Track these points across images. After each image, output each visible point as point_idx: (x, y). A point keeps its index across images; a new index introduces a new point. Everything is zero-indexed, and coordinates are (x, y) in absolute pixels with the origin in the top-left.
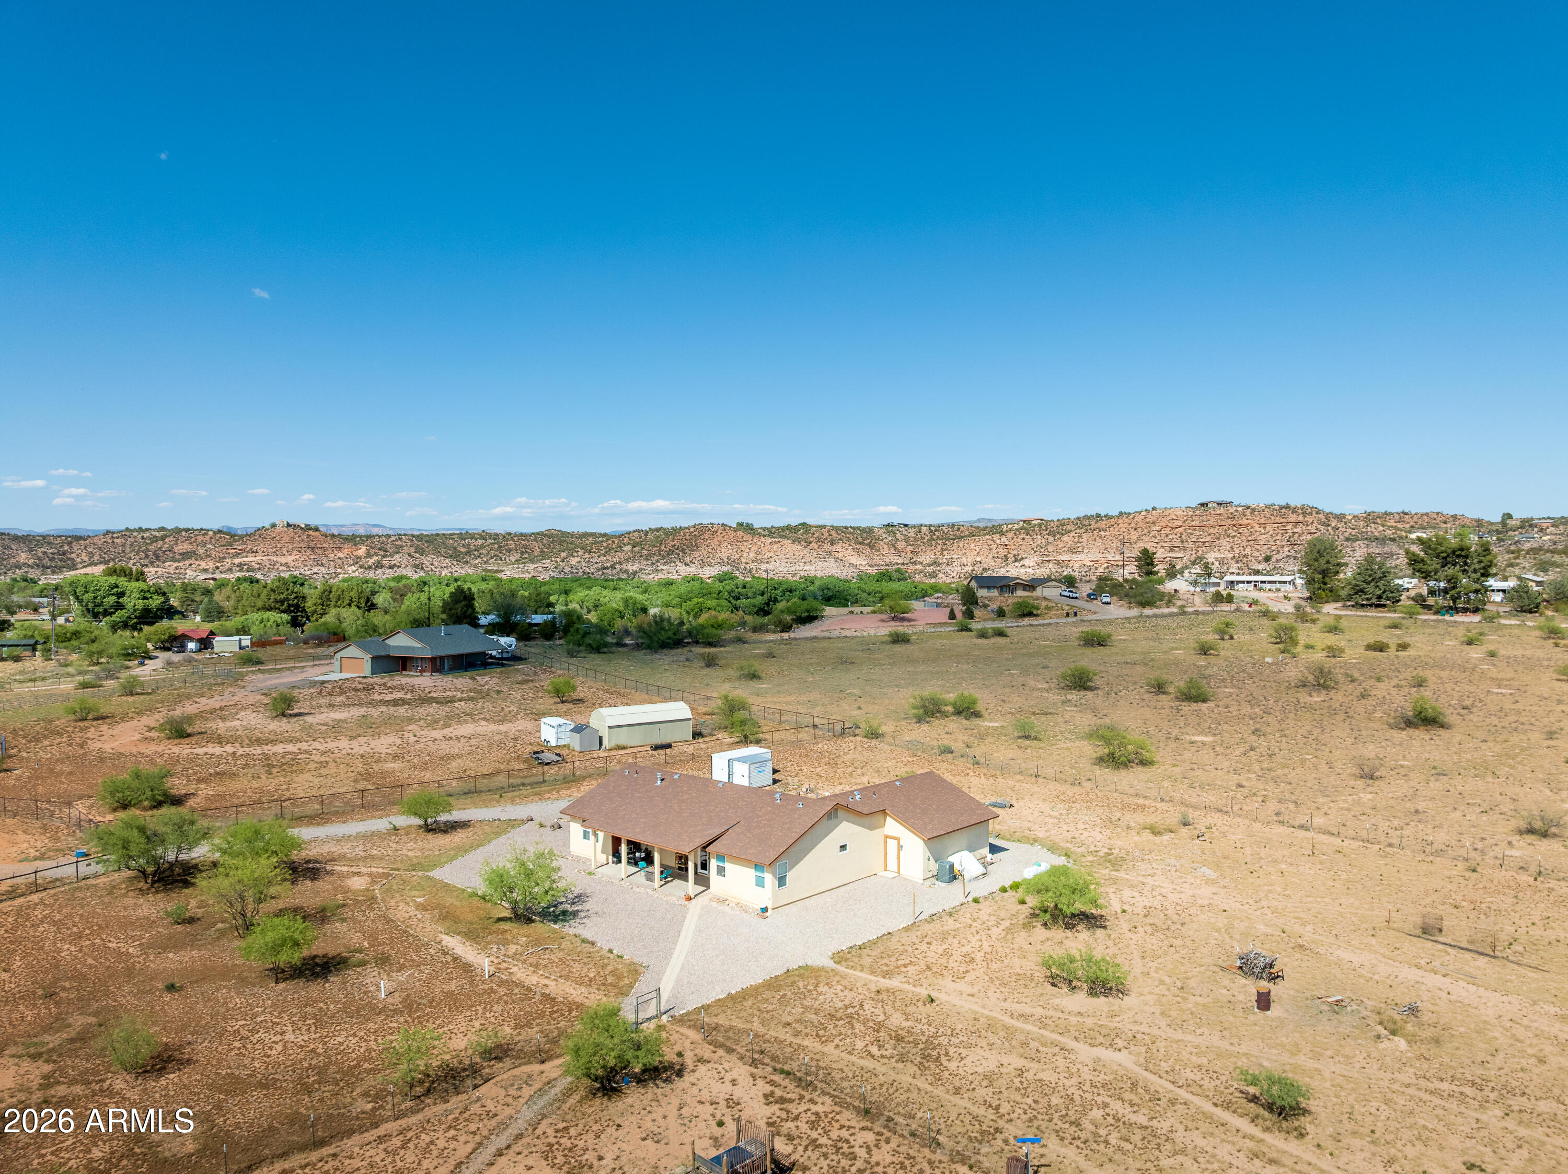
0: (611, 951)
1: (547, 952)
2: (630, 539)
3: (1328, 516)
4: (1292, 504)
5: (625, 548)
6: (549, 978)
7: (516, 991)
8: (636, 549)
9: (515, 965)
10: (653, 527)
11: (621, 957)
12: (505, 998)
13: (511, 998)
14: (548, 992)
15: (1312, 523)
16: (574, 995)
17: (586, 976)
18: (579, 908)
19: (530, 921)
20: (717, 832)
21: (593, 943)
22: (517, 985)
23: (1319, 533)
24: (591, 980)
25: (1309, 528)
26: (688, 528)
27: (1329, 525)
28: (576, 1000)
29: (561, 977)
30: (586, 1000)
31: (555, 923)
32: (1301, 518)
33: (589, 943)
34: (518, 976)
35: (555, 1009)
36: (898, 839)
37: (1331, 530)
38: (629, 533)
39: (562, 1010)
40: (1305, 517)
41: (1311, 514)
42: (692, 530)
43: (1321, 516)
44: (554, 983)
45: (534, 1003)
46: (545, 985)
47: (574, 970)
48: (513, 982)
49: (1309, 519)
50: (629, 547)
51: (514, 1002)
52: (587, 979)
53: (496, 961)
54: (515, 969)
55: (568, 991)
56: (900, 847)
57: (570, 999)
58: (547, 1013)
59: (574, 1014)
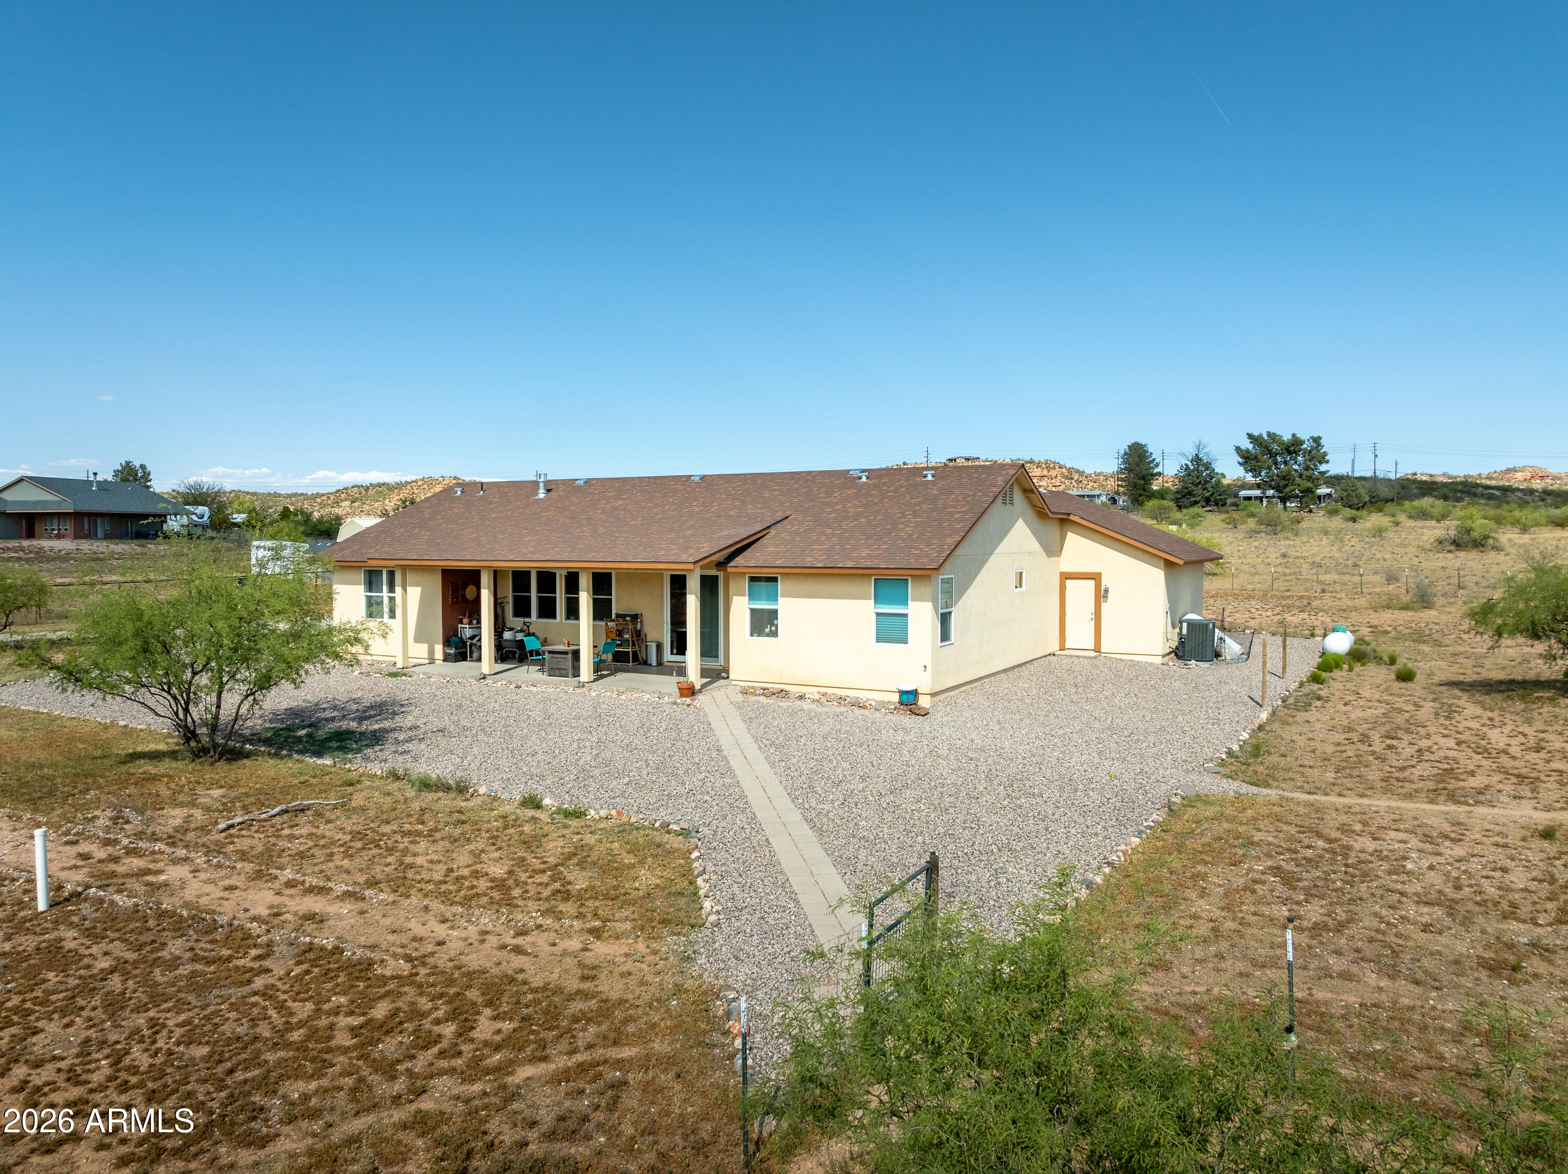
0: (533, 802)
1: (302, 819)
2: (349, 495)
3: (1070, 470)
4: (1036, 460)
5: (342, 504)
6: (321, 891)
7: (175, 947)
8: (356, 504)
9: (176, 861)
10: (375, 482)
11: (578, 814)
12: (115, 983)
13: (146, 982)
14: (328, 943)
15: (1056, 477)
16: (454, 946)
17: (476, 874)
18: (386, 724)
19: (234, 755)
20: (742, 532)
21: (461, 789)
22: (179, 926)
23: (1063, 486)
24: (500, 885)
25: (1054, 481)
26: (416, 481)
27: (1072, 479)
28: (473, 961)
29: (372, 883)
30: (518, 961)
31: (319, 754)
32: (1045, 472)
33: (447, 789)
34: (189, 894)
35: (380, 1011)
36: (1096, 577)
37: (1074, 483)
38: (347, 489)
39: (417, 1014)
40: (1049, 471)
41: (1054, 468)
42: (420, 483)
43: (1064, 470)
44: (345, 908)
45: (267, 993)
46: (310, 917)
47: (420, 860)
48: (162, 915)
49: (1053, 473)
50: (347, 503)
51: (156, 998)
52: (483, 884)
53: (100, 853)
54: (175, 873)
55: (416, 928)
56: (1101, 595)
57: (442, 960)
58: (343, 1039)
59: (485, 1028)
